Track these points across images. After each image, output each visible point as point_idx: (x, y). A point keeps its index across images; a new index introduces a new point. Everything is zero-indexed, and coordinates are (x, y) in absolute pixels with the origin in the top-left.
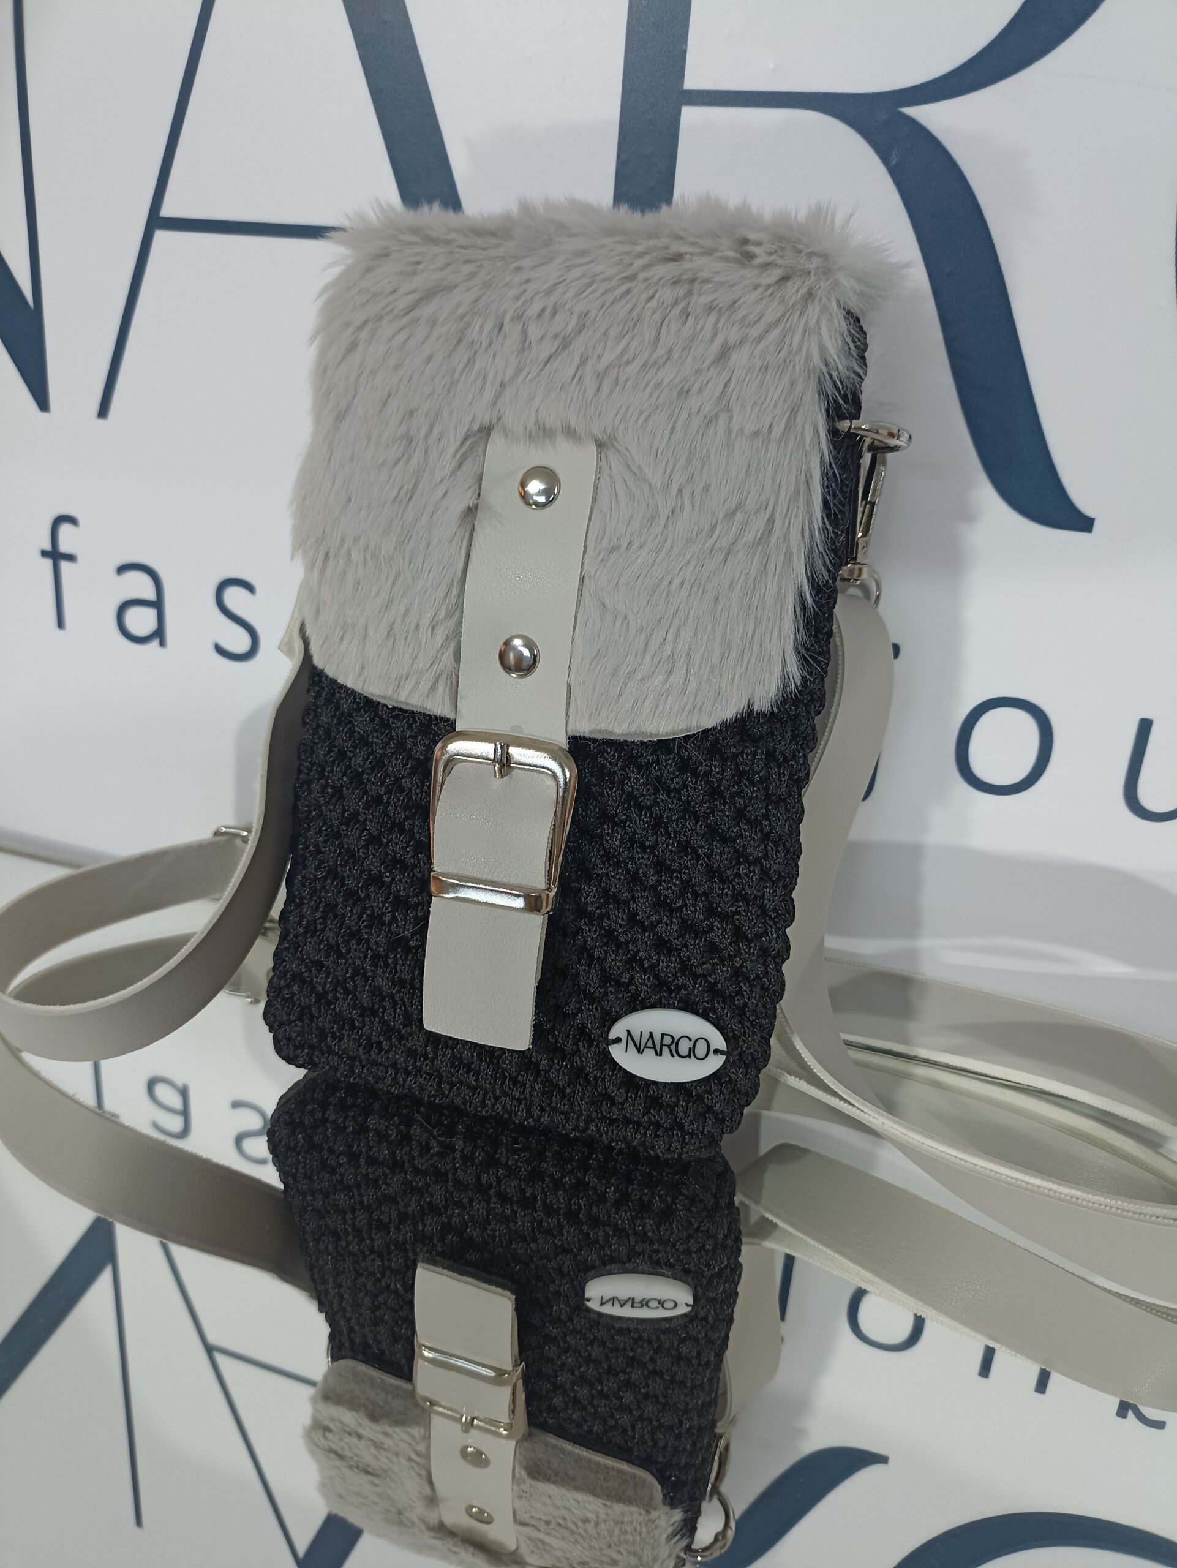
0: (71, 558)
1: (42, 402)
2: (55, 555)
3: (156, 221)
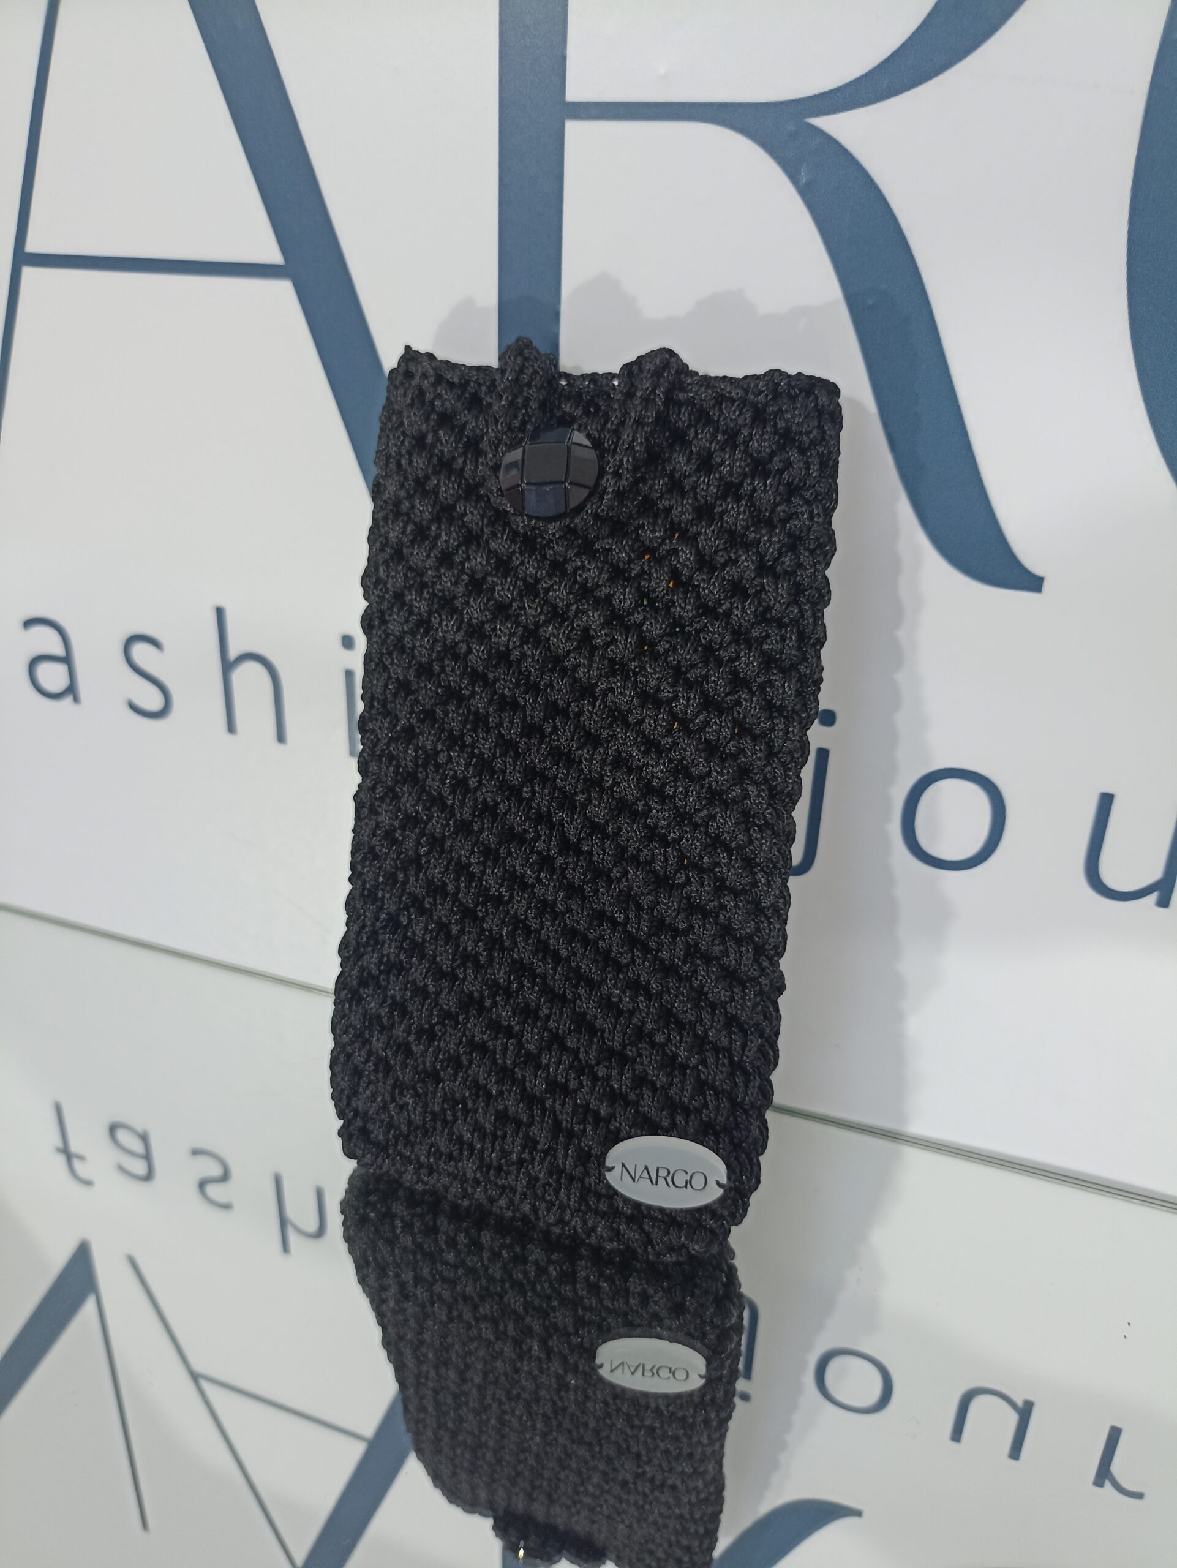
3: (22, 257)
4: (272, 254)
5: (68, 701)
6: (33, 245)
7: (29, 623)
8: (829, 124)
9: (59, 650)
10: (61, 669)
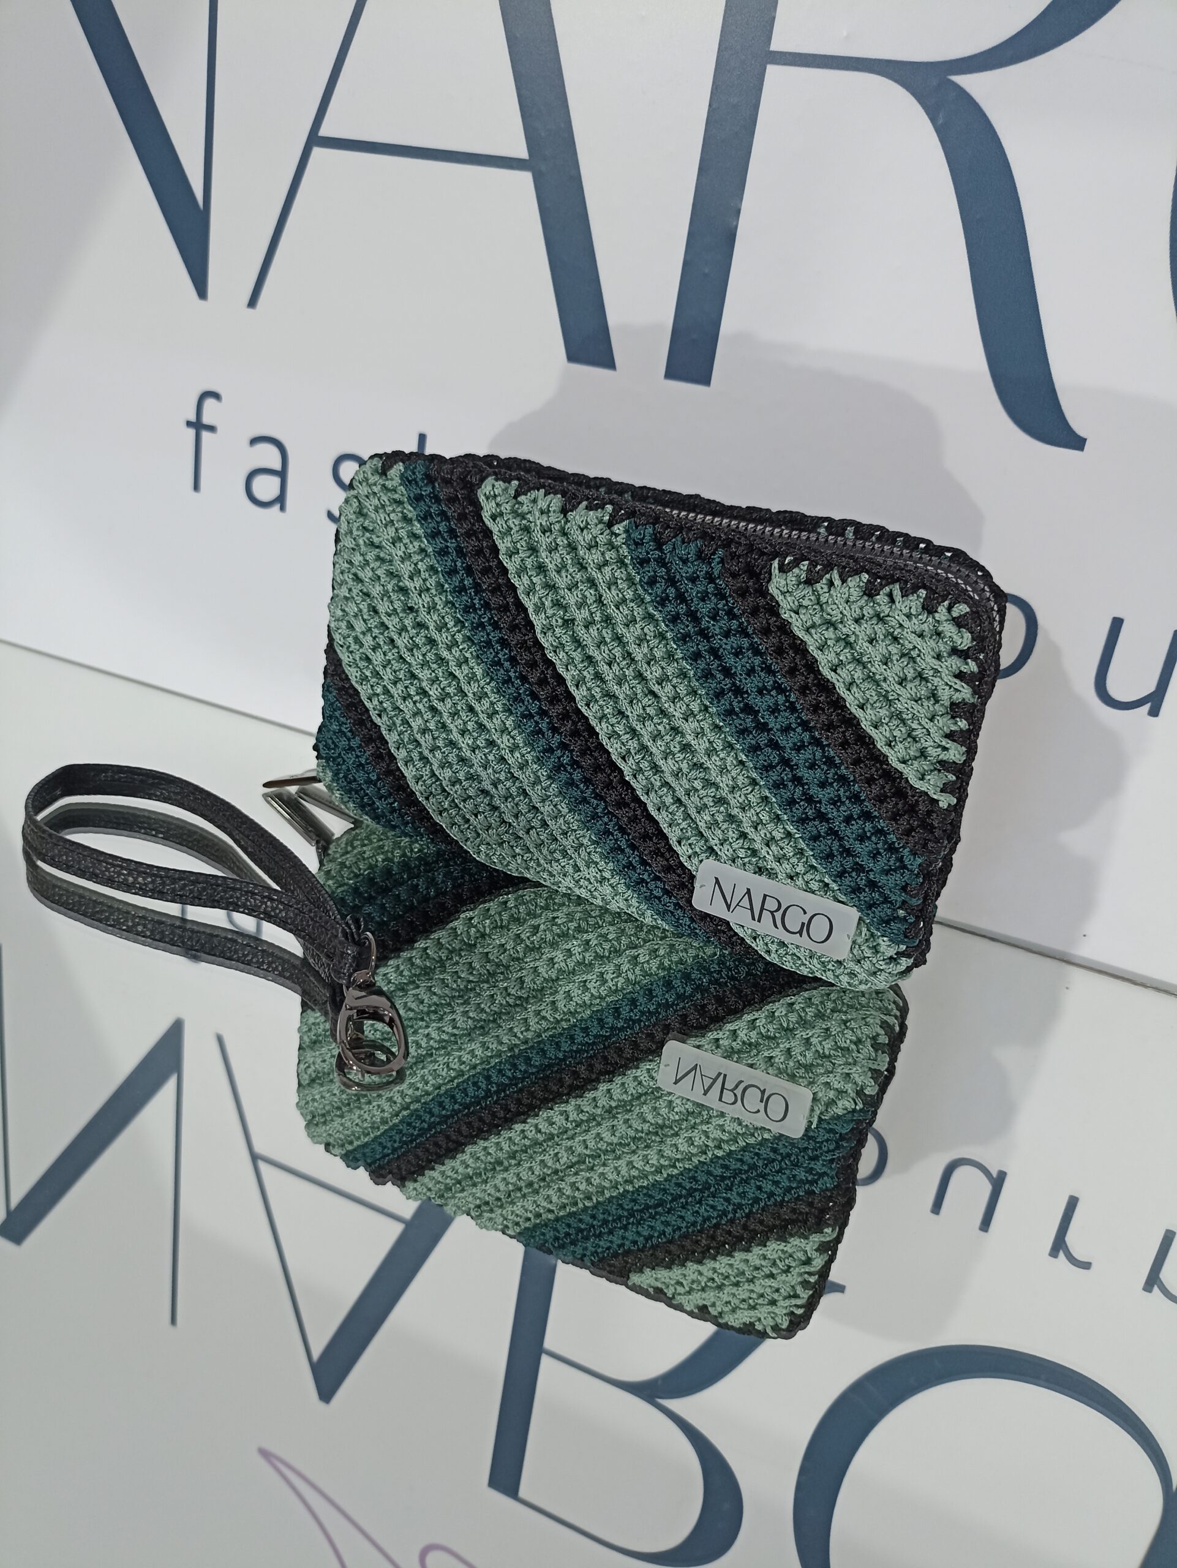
0: (212, 429)
1: (202, 291)
2: (198, 426)
3: (314, 139)
4: (521, 151)
5: (277, 507)
6: (325, 131)
7: (254, 441)
8: (967, 82)
9: (277, 465)
10: (276, 481)
